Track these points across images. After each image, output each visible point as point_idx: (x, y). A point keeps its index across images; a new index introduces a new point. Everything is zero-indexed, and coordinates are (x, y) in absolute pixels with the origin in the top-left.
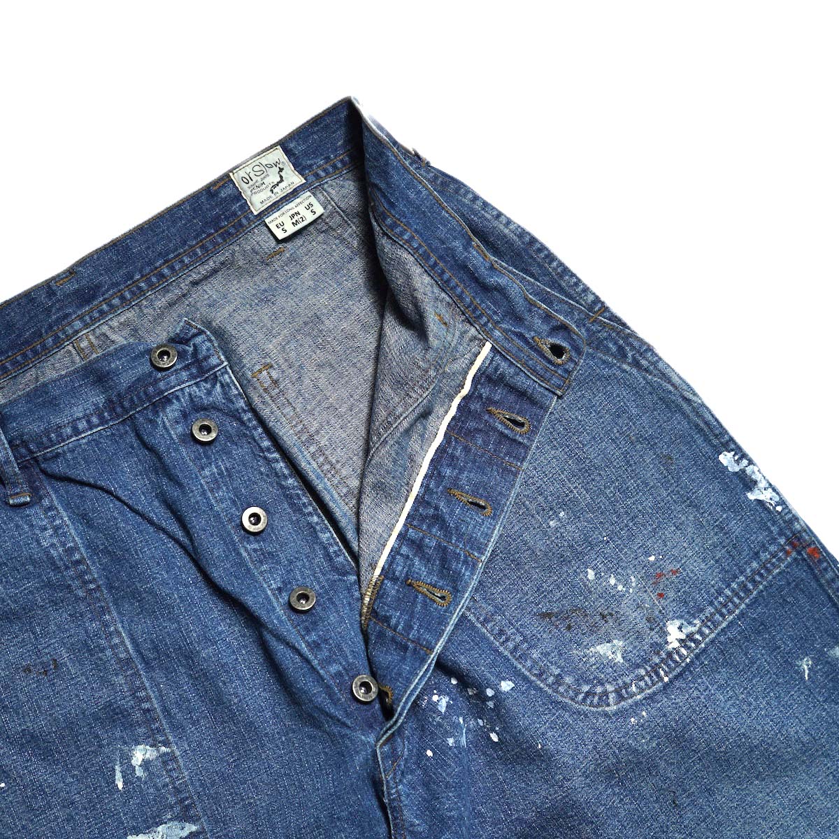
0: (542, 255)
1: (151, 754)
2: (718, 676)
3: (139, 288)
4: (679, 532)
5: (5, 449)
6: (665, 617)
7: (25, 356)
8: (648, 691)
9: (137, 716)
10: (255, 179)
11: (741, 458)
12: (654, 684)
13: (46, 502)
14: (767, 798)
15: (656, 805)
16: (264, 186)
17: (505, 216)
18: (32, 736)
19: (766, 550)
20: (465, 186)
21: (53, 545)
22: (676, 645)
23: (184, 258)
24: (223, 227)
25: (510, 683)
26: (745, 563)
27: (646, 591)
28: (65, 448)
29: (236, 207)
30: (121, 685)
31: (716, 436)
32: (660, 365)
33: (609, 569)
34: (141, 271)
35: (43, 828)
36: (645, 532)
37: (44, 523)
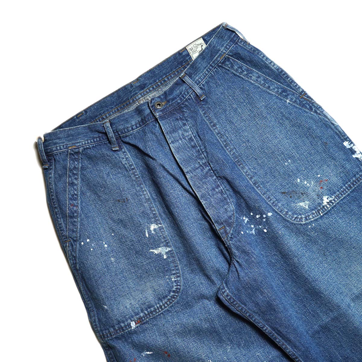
0: (285, 76)
1: (156, 227)
2: (340, 214)
3: (158, 85)
4: (328, 168)
5: (112, 133)
6: (323, 195)
7: (124, 106)
8: (316, 218)
9: (151, 216)
10: (194, 49)
11: (351, 144)
12: (317, 216)
13: (123, 150)
14: (357, 255)
15: (318, 255)
16: (197, 51)
17: (273, 63)
18: (121, 220)
19: (358, 174)
20: (261, 52)
21: (126, 163)
22: (326, 204)
23: (172, 75)
24: (184, 65)
25: (271, 213)
26: (351, 178)
27: (316, 186)
28: (129, 134)
29: (187, 58)
30: (147, 206)
31: (343, 136)
32: (324, 112)
33: (304, 179)
34: (158, 80)
35: (125, 247)
36: (317, 167)
37: (123, 157)
